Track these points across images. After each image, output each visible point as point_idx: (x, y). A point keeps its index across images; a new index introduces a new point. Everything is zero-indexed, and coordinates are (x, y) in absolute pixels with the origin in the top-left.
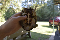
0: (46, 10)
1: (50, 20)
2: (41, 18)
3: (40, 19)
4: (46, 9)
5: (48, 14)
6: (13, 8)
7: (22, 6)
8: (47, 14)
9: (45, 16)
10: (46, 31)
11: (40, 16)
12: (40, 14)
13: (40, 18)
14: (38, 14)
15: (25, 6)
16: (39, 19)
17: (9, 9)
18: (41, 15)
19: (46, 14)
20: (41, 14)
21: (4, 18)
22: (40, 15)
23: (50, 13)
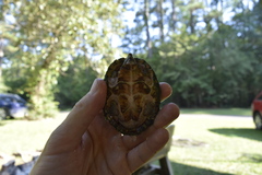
0: (233, 56)
1: (256, 101)
2: (211, 92)
3: (208, 99)
4: (234, 52)
5: (243, 71)
6: (89, 56)
7: (125, 46)
8: (240, 73)
9: (229, 83)
10: (244, 155)
11: (203, 85)
12: (206, 77)
13: (206, 95)
14: (196, 76)
15: (137, 47)
16: (201, 101)
17: (72, 63)
18: (210, 81)
19: (233, 72)
20: (209, 78)
21: (55, 100)
22: (204, 80)
23: (252, 69)
